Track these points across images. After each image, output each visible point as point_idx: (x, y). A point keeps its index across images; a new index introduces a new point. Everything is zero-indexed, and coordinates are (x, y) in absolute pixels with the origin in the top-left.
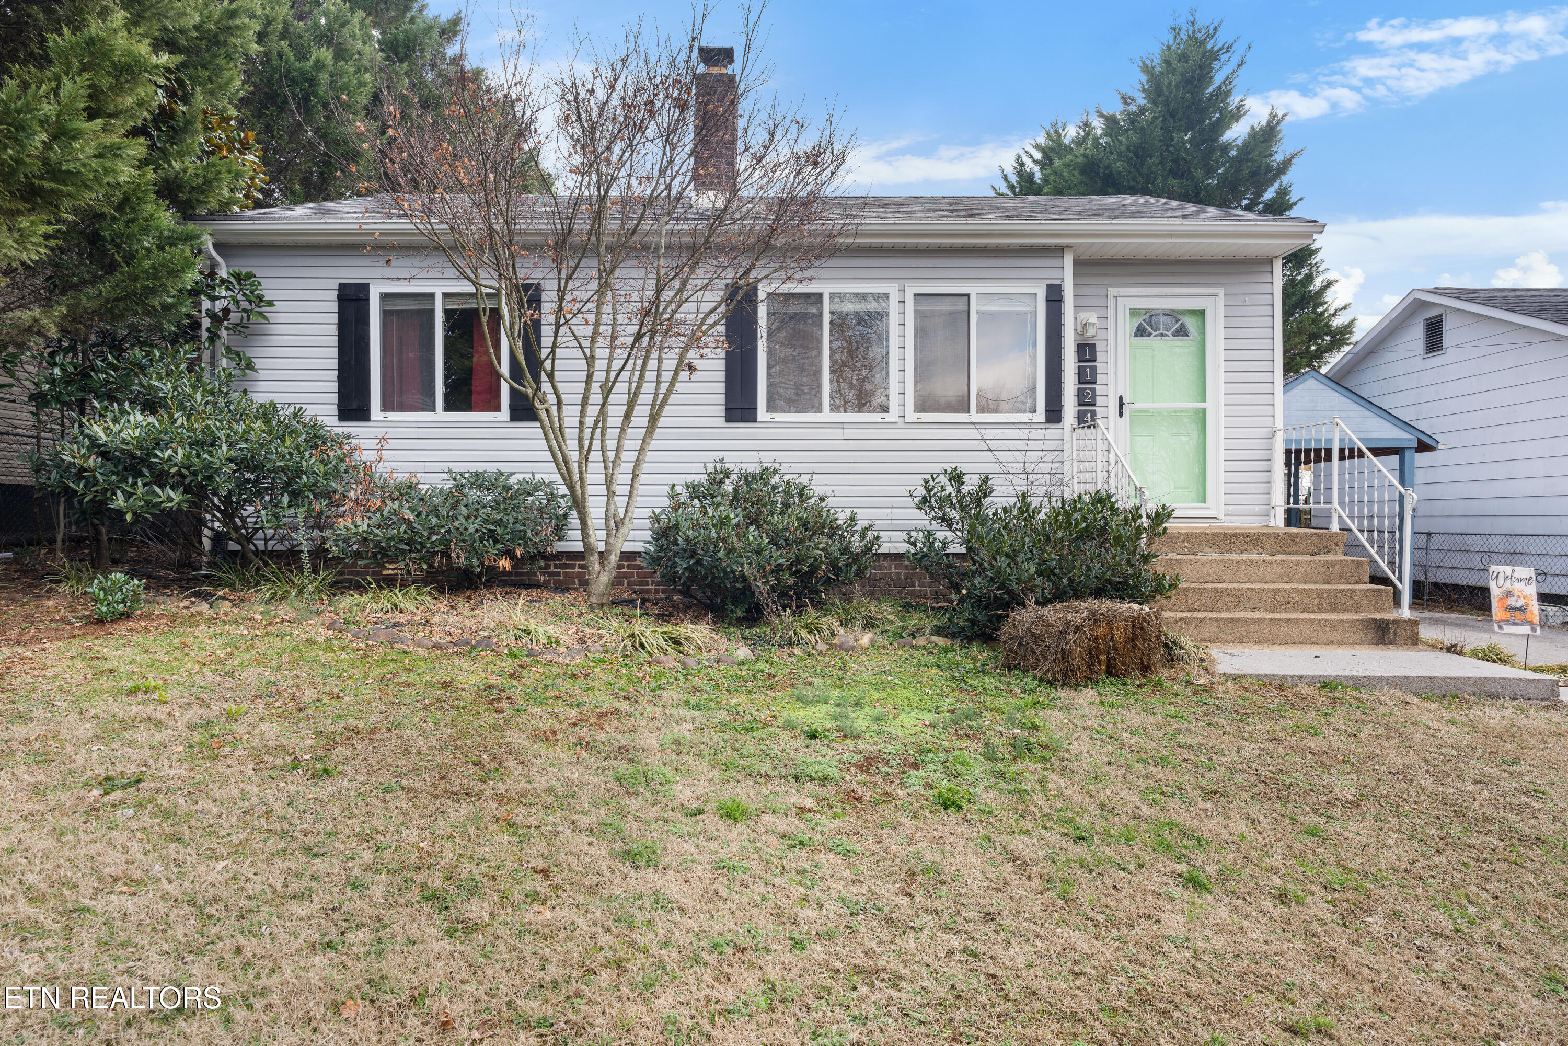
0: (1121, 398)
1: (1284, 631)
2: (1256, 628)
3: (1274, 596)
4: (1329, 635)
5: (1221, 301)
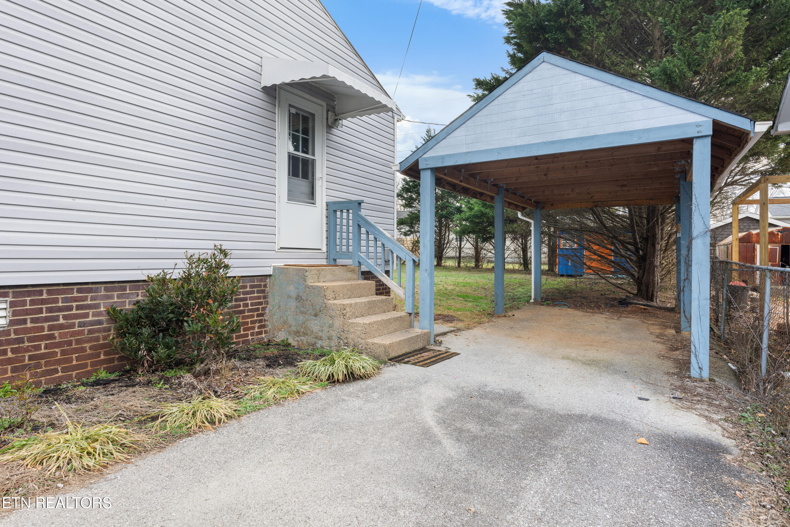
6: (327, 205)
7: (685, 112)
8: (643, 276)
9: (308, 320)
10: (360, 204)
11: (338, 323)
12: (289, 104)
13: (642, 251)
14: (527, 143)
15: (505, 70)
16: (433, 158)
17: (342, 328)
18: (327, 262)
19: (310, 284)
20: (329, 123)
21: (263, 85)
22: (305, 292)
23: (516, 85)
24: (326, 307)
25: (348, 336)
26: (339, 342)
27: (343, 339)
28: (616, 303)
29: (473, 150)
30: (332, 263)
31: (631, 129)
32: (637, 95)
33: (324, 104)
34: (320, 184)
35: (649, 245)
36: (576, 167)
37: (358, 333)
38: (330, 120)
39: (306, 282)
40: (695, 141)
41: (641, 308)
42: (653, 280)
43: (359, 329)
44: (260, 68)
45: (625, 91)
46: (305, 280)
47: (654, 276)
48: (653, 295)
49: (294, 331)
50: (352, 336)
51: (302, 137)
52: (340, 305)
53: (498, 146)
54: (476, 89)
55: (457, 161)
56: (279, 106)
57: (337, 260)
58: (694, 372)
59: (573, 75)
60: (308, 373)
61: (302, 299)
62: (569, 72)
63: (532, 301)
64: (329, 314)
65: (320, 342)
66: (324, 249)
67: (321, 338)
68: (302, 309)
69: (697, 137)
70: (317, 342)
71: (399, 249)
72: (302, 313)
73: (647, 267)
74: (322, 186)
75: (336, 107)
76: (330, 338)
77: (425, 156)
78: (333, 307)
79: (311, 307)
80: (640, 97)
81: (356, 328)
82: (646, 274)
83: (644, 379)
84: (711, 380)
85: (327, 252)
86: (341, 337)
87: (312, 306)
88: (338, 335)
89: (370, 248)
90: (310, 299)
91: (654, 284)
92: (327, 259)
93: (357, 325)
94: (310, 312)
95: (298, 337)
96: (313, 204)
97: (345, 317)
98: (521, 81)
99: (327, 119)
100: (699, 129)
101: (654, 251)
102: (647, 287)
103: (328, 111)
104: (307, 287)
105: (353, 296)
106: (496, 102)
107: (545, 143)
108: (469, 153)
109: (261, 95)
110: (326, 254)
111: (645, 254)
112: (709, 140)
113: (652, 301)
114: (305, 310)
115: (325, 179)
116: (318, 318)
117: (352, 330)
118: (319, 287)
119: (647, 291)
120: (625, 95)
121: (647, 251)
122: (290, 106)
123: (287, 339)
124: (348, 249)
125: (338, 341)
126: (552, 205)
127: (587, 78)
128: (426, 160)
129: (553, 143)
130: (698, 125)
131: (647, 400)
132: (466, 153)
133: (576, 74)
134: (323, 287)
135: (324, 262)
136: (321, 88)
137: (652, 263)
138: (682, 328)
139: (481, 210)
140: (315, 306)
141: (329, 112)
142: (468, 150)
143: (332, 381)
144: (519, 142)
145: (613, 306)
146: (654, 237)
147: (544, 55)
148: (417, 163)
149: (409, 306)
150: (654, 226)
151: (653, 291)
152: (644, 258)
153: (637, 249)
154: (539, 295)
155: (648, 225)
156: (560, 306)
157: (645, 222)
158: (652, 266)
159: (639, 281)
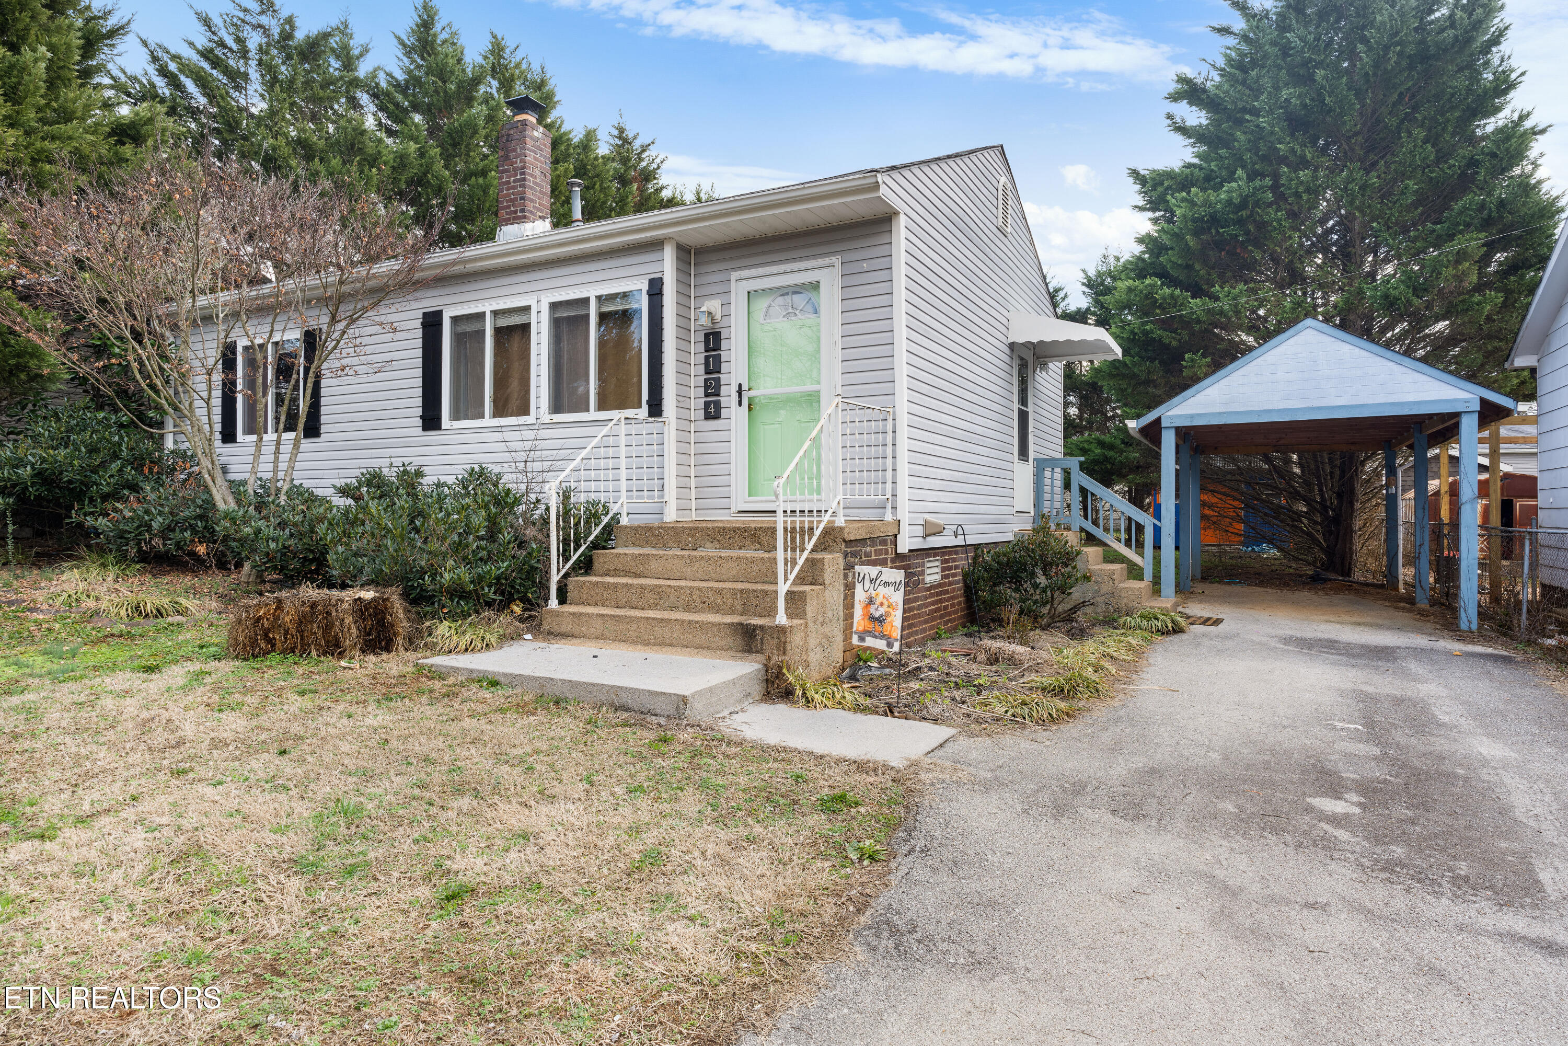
0: (740, 385)
1: (659, 631)
2: (633, 627)
3: (691, 594)
4: (699, 638)
5: (838, 271)
6: (1034, 463)
7: (1454, 388)
8: (1337, 545)
11: (1105, 589)
12: (1018, 355)
13: (1333, 510)
16: (1180, 416)
20: (1036, 368)
21: (1010, 341)
26: (1108, 608)
27: (1113, 604)
28: (1305, 579)
29: (1229, 410)
34: (1030, 439)
37: (1132, 598)
38: (1036, 365)
40: (1464, 414)
41: (1345, 585)
42: (1351, 549)
43: (1133, 593)
44: (1008, 322)
45: (1395, 364)
47: (1351, 543)
48: (1350, 569)
50: (1124, 601)
51: (1022, 388)
52: (1109, 570)
53: (1256, 408)
55: (1209, 421)
56: (1014, 359)
58: (1464, 626)
59: (1341, 343)
60: (1134, 627)
62: (1334, 340)
66: (1032, 513)
69: (1466, 412)
71: (1136, 512)
73: (1342, 533)
74: (1031, 441)
77: (1169, 413)
80: (1409, 371)
81: (1130, 593)
82: (1340, 542)
83: (1419, 632)
84: (1480, 632)
85: (1034, 515)
91: (1352, 554)
93: (1131, 589)
96: (1027, 461)
98: (1284, 344)
100: (1469, 404)
101: (1353, 511)
102: (1343, 558)
105: (1098, 563)
106: (1255, 363)
107: (1312, 409)
108: (1225, 413)
109: (1007, 350)
110: (1033, 518)
111: (1339, 515)
112: (1476, 415)
113: (1350, 576)
117: (1124, 595)
119: (1343, 564)
120: (1396, 368)
121: (1341, 510)
125: (1106, 607)
127: (1356, 348)
128: (1171, 417)
129: (1320, 408)
130: (1466, 401)
131: (1437, 641)
132: (1220, 413)
133: (1344, 343)
137: (1349, 527)
138: (1417, 601)
142: (1222, 410)
143: (1164, 632)
144: (1281, 406)
145: (1304, 583)
146: (1352, 492)
147: (1309, 321)
148: (1158, 420)
149: (1148, 574)
150: (1352, 478)
151: (1350, 564)
152: (1336, 520)
153: (1325, 508)
154: (1199, 571)
155: (1342, 476)
156: (1235, 583)
157: (1337, 472)
158: (1349, 531)
159: (1329, 551)
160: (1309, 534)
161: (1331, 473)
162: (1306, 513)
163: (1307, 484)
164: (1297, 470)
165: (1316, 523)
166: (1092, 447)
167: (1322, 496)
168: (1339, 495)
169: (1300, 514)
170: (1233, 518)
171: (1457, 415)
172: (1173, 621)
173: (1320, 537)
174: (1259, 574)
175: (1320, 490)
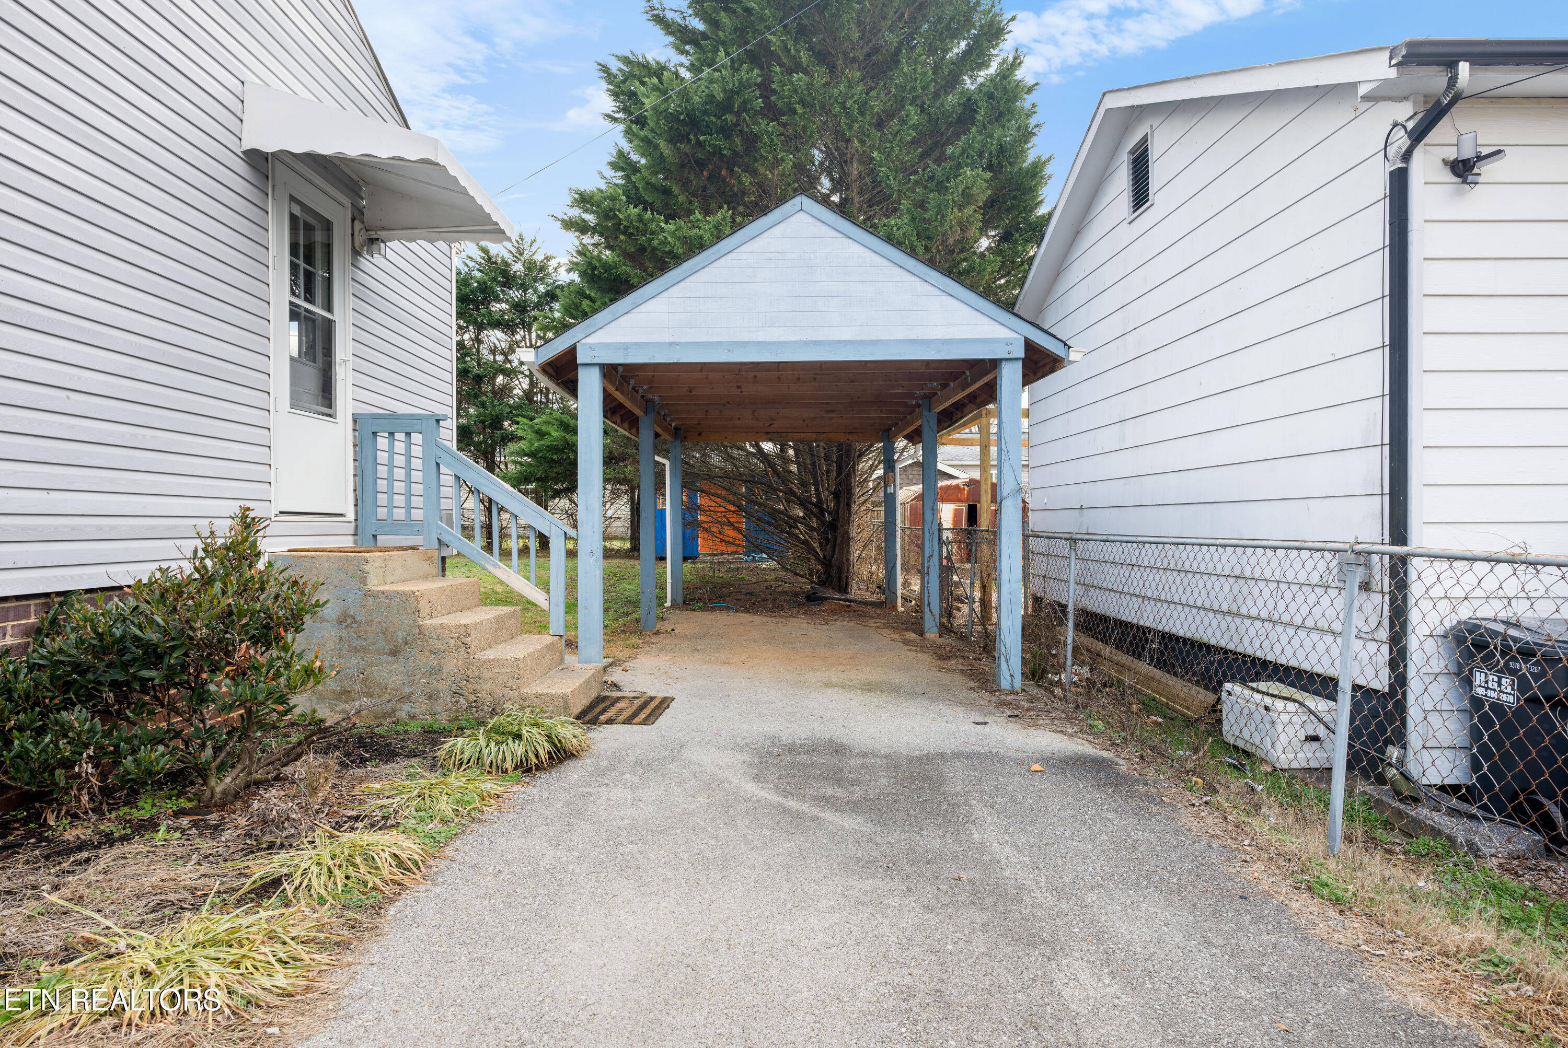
6: (355, 421)
7: (993, 322)
8: (833, 555)
9: (371, 665)
10: (438, 421)
11: (451, 664)
12: (290, 195)
13: (830, 514)
14: (775, 340)
15: (604, 178)
16: (607, 346)
17: (462, 672)
18: (355, 542)
19: (375, 588)
20: (357, 244)
21: (246, 146)
22: (364, 606)
23: (756, 239)
24: (420, 633)
25: (478, 687)
26: (457, 702)
27: (466, 694)
28: (801, 599)
29: (683, 340)
30: (370, 543)
31: (926, 337)
32: (933, 288)
33: (347, 202)
34: (343, 376)
35: (842, 505)
36: (799, 379)
37: (502, 678)
38: (359, 239)
39: (366, 585)
40: (1003, 363)
41: (843, 605)
42: (848, 560)
43: (504, 670)
44: (240, 105)
45: (918, 279)
46: (364, 581)
47: (848, 553)
48: (847, 584)
49: (334, 692)
51: (305, 269)
52: (458, 626)
53: (725, 339)
54: (572, 207)
55: (654, 357)
56: (273, 198)
57: (379, 537)
58: (1005, 684)
59: (847, 240)
60: (465, 762)
61: (355, 622)
62: (840, 235)
63: (668, 604)
64: (428, 648)
65: (406, 707)
66: (351, 516)
67: (407, 698)
68: (357, 643)
69: (1007, 359)
70: (398, 707)
71: (535, 514)
72: (355, 650)
73: (839, 541)
74: (344, 379)
75: (365, 211)
76: (432, 697)
77: (589, 340)
78: (439, 631)
79: (381, 636)
80: (938, 292)
81: (498, 670)
82: (837, 551)
83: (952, 699)
84: (1023, 690)
85: (356, 520)
86: (461, 691)
87: (385, 634)
88: (453, 689)
89: (413, 510)
90: (377, 620)
91: (849, 566)
92: (355, 535)
93: (498, 662)
94: (378, 646)
95: (346, 702)
96: (330, 416)
97: (469, 650)
98: (765, 234)
99: (353, 235)
100: (1009, 348)
101: (850, 515)
102: (840, 570)
103: (353, 220)
104: (370, 594)
105: (454, 609)
107: (806, 343)
108: (677, 344)
109: (240, 166)
110: (353, 525)
111: (836, 520)
112: (1019, 365)
113: (847, 593)
114: (364, 643)
115: (350, 365)
116: (400, 658)
117: (487, 674)
118: (403, 594)
119: (840, 578)
120: (919, 285)
121: (838, 513)
122: (292, 199)
123: (314, 711)
124: (409, 514)
125: (454, 700)
126: (700, 434)
127: (866, 250)
128: (591, 347)
129: (817, 343)
130: (1008, 343)
131: (986, 723)
132: (671, 344)
133: (850, 241)
134: (414, 593)
135: (348, 542)
136: (343, 167)
137: (846, 533)
138: (926, 629)
139: (564, 437)
140: (391, 633)
141: (356, 222)
142: (672, 339)
143: (526, 768)
144: (763, 336)
145: (800, 605)
146: (849, 492)
147: (801, 201)
148: (571, 352)
149: (557, 622)
150: (849, 475)
151: (847, 577)
152: (833, 526)
153: (822, 511)
154: (680, 592)
155: (839, 473)
156: (721, 609)
157: (834, 469)
158: (847, 539)
159: (826, 563)
160: (805, 542)
161: (828, 472)
162: (804, 518)
163: (804, 485)
164: (794, 468)
165: (812, 529)
166: (550, 429)
167: (818, 495)
168: (837, 496)
169: (796, 519)
170: (722, 524)
171: (995, 364)
172: (549, 737)
173: (816, 545)
174: (751, 594)
175: (817, 489)
